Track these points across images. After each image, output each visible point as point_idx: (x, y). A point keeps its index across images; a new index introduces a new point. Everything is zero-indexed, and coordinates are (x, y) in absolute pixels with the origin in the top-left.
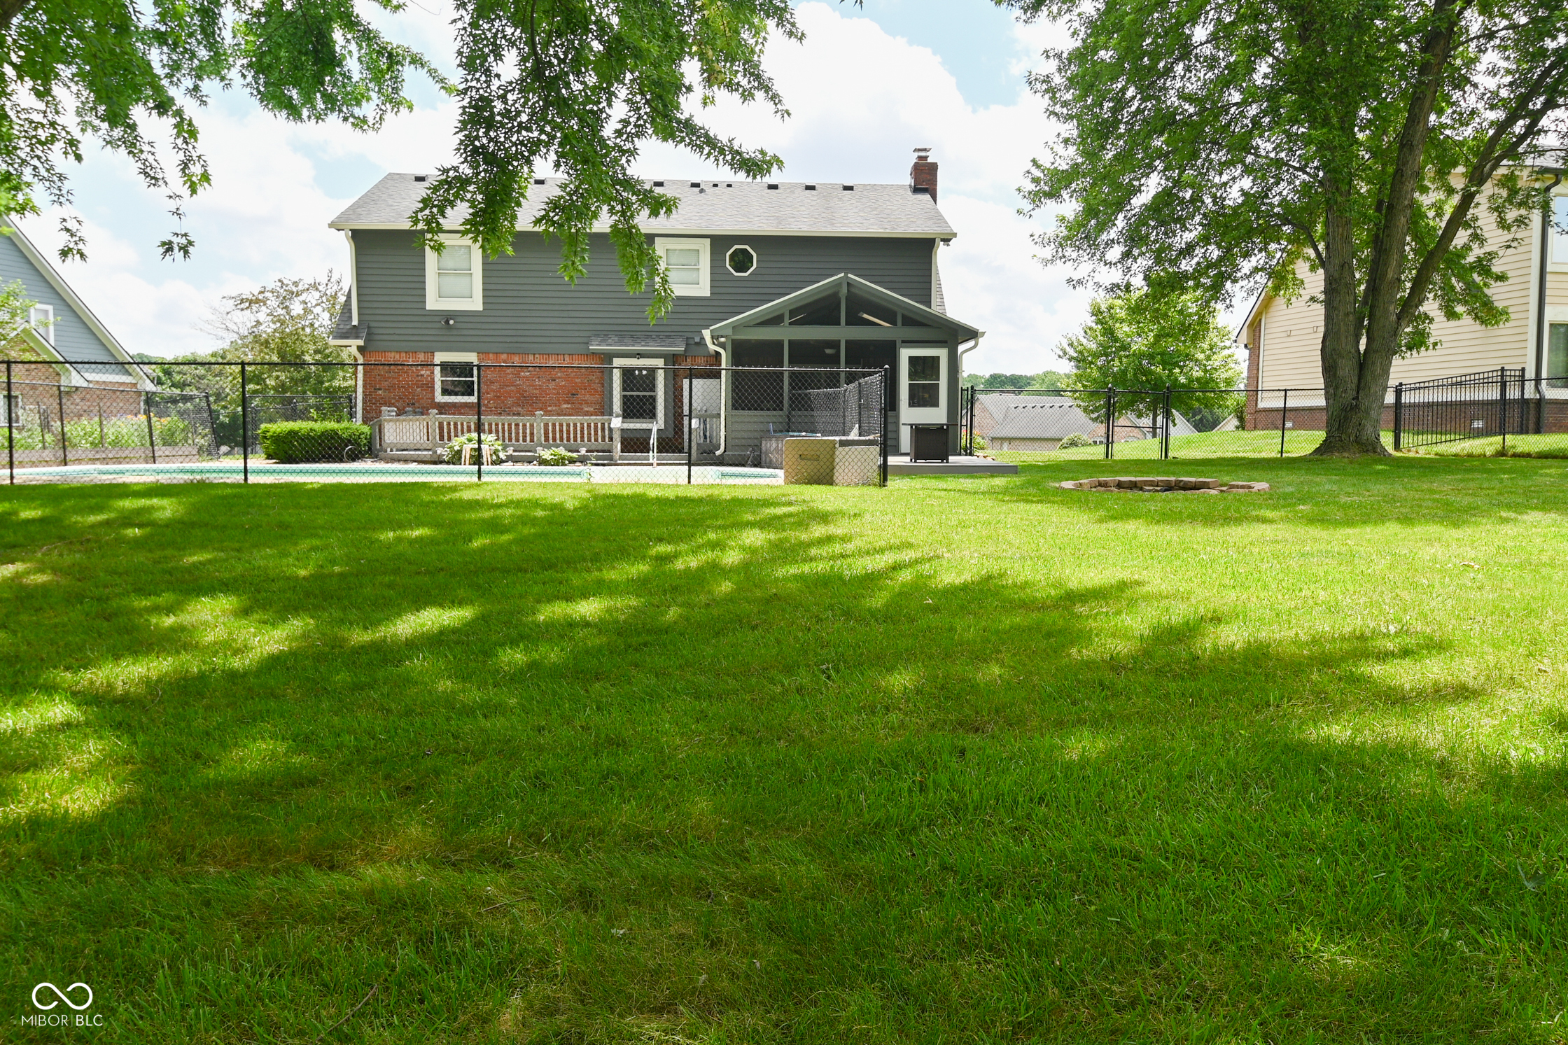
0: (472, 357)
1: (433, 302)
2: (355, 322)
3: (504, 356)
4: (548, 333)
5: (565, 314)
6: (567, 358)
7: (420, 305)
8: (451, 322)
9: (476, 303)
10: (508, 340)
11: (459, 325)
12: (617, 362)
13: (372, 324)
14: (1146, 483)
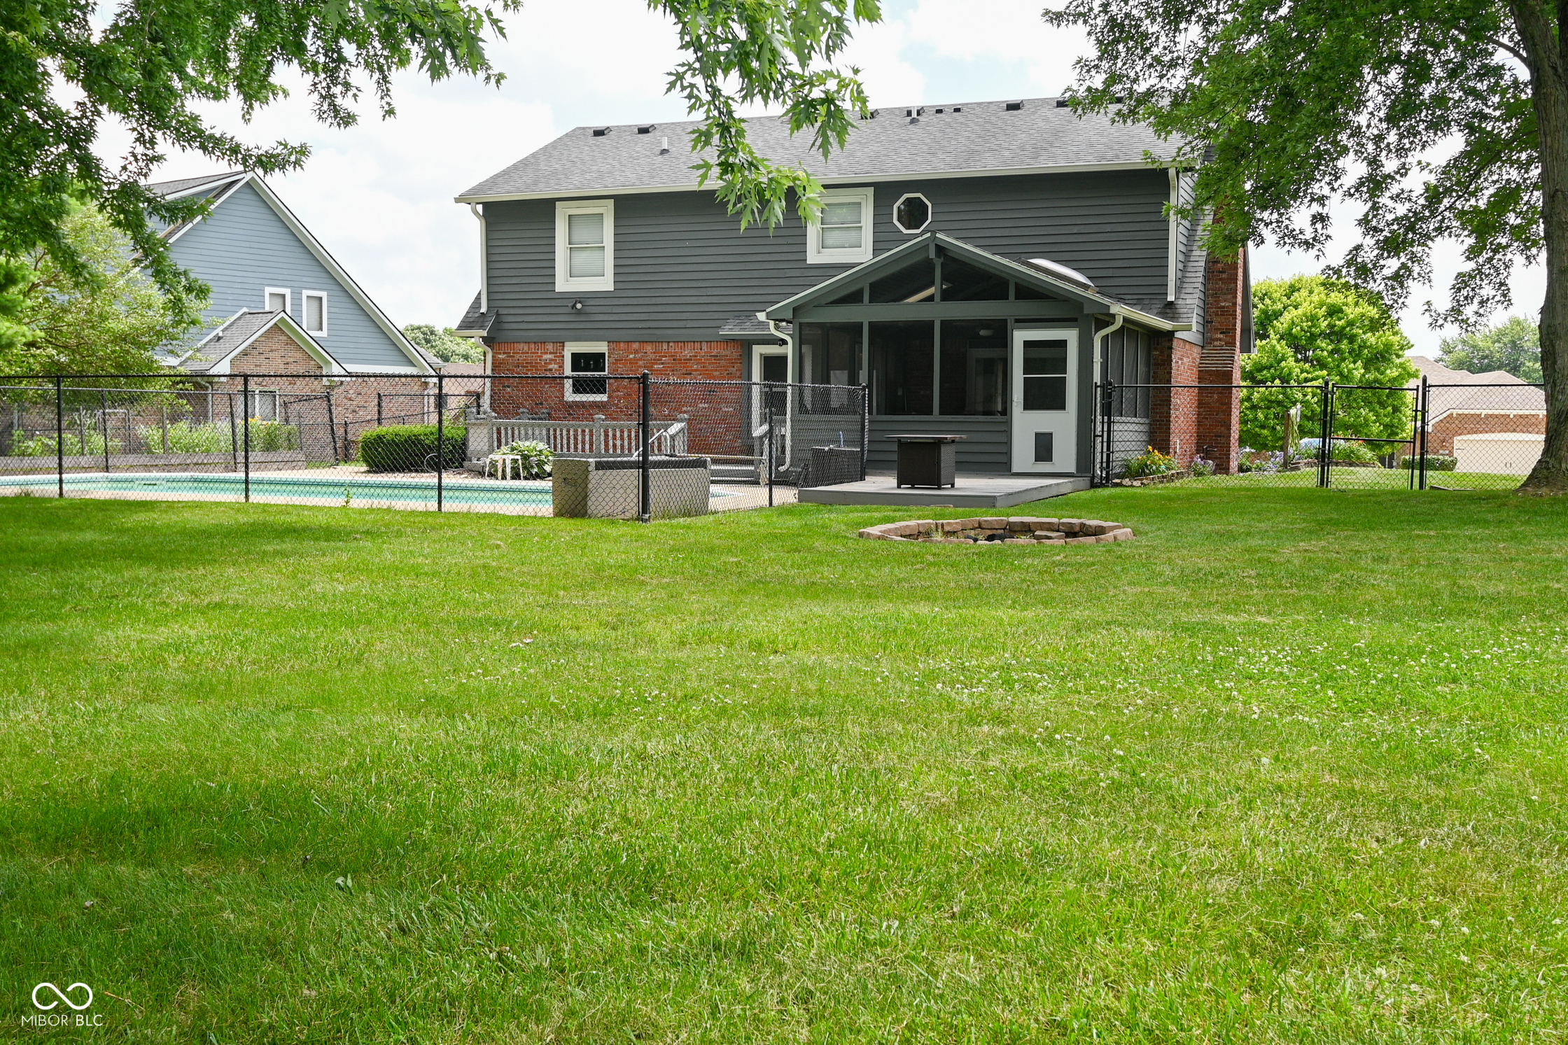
0: (601, 347)
1: (563, 284)
2: (483, 310)
3: (636, 346)
4: (684, 316)
5: (703, 292)
6: (704, 346)
7: (549, 287)
8: (579, 306)
9: (605, 283)
10: (640, 325)
11: (588, 309)
12: (758, 351)
13: (502, 311)
14: (1042, 526)
